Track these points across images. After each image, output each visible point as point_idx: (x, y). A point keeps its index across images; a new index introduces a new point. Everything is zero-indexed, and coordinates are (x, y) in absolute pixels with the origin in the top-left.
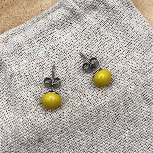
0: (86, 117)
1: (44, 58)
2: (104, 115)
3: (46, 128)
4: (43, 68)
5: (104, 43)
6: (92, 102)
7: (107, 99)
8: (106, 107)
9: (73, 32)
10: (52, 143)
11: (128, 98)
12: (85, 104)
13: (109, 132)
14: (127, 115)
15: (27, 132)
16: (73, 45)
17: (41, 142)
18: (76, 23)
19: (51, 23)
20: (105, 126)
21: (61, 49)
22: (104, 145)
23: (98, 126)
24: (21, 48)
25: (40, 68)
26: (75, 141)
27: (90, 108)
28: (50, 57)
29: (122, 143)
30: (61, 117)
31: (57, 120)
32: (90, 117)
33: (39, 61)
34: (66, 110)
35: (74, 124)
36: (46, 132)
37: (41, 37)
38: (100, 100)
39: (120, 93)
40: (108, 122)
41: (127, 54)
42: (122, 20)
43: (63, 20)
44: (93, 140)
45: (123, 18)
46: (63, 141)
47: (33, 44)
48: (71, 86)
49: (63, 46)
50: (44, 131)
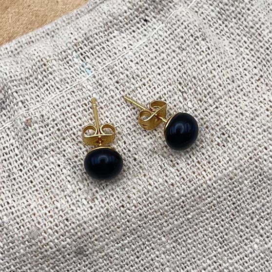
0: (175, 207)
1: (91, 88)
2: (212, 204)
3: (94, 228)
4: (89, 110)
5: (214, 57)
6: (188, 176)
7: (218, 171)
8: (214, 188)
9: (151, 37)
10: (105, 257)
11: (260, 171)
12: (172, 181)
13: (220, 239)
14: (258, 206)
15: (56, 233)
16: (150, 63)
17: (82, 256)
18: (157, 19)
19: (106, 20)
20: (212, 227)
21: (126, 71)
22: (210, 266)
23: (199, 226)
24: (48, 69)
25: (83, 108)
26: (150, 255)
27: (184, 190)
28: (104, 86)
29: (246, 262)
30: (125, 206)
31: (117, 211)
32: (182, 207)
33: (83, 95)
34: (134, 191)
35: (151, 220)
36: (94, 236)
37: (86, 46)
38: (204, 173)
39: (244, 161)
40: (218, 219)
41: (258, 83)
42: (249, 15)
43: (131, 14)
44: (188, 255)
45: (251, 10)
46: (127, 255)
47: (70, 62)
48: (145, 145)
49: (129, 66)
50: (90, 234)
